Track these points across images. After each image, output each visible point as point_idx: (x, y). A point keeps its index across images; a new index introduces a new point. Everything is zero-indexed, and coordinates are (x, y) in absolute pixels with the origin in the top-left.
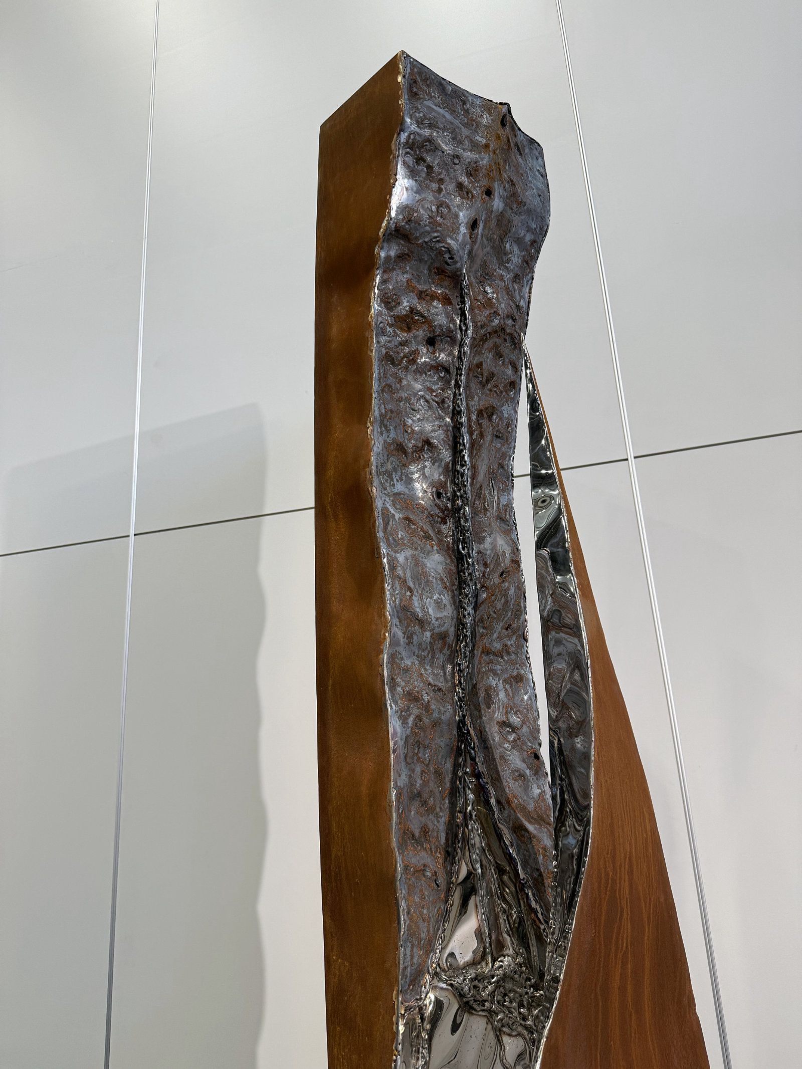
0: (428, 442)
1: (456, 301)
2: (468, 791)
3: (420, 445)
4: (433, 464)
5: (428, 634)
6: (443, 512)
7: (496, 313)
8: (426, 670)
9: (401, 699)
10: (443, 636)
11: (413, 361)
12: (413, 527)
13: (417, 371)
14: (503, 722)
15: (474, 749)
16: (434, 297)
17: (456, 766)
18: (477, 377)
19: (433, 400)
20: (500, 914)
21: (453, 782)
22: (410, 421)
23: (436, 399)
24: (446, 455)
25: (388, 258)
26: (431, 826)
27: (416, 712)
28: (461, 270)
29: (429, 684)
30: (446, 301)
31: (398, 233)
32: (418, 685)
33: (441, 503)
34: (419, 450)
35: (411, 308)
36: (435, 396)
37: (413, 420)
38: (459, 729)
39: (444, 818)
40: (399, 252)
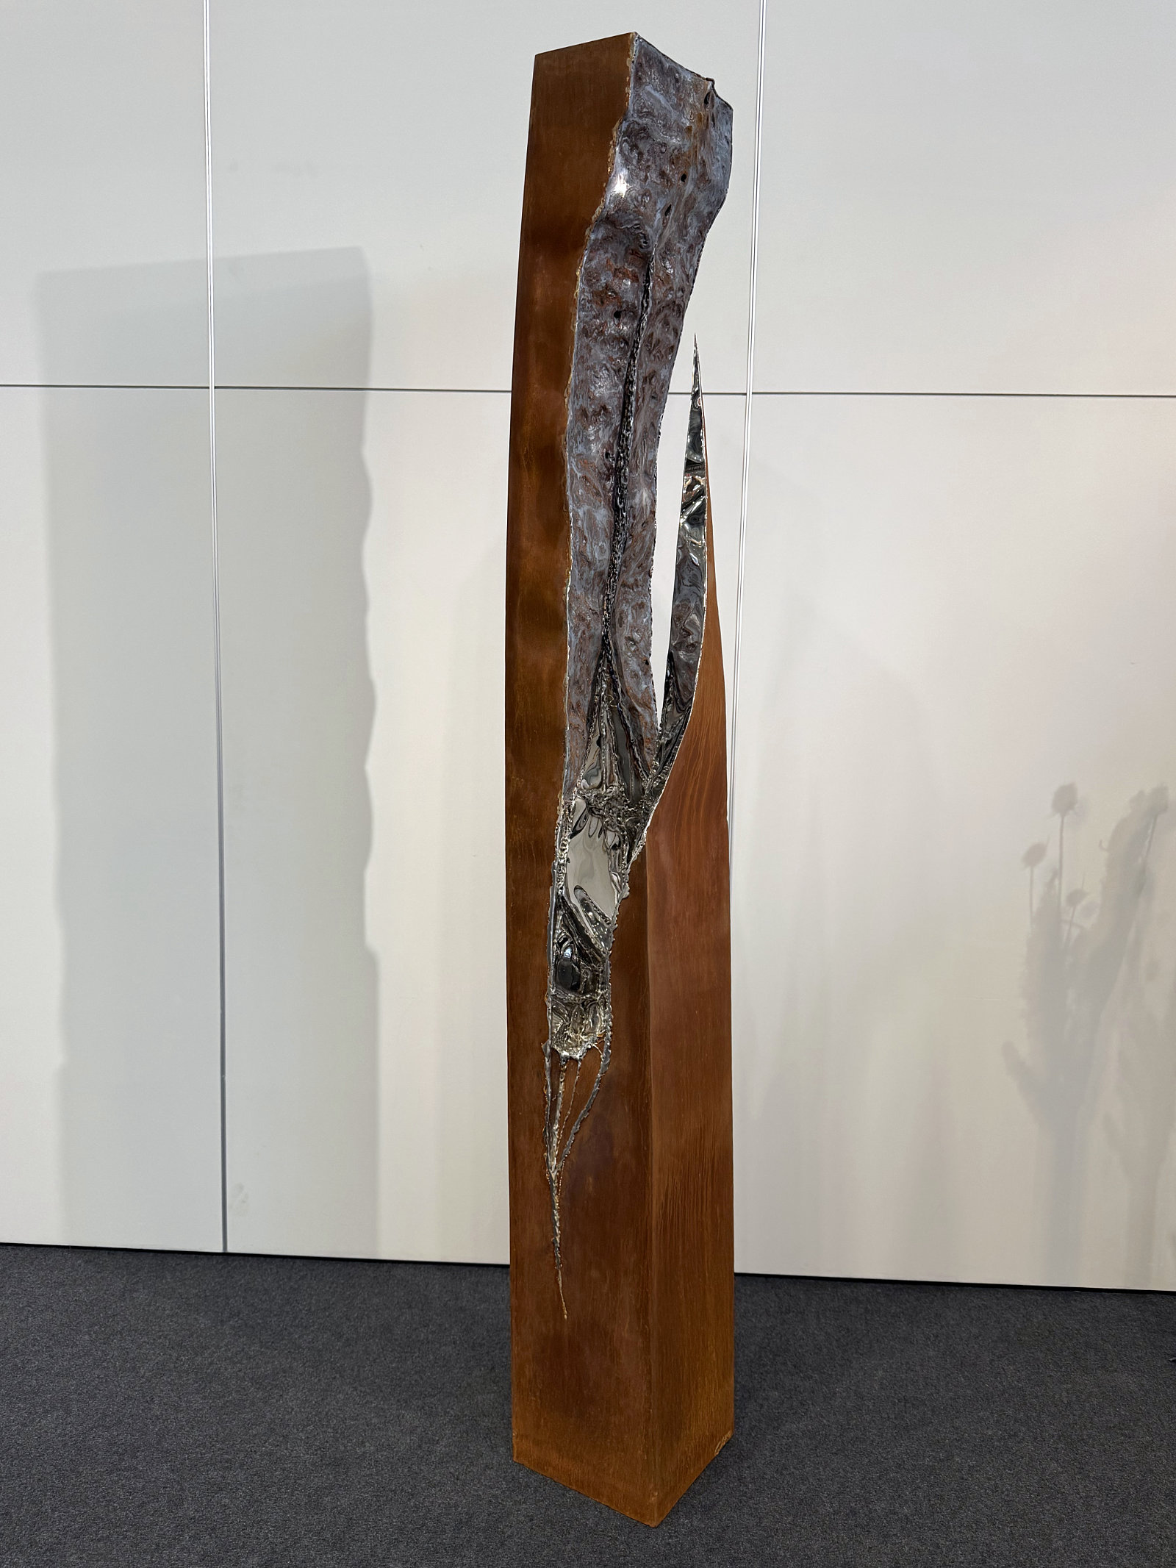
0: (604, 408)
1: (642, 279)
2: (603, 683)
3: (598, 410)
4: (606, 427)
5: (593, 572)
6: (609, 471)
7: (671, 289)
8: (588, 598)
9: (575, 618)
10: (601, 574)
11: (601, 333)
12: (588, 484)
13: (604, 342)
14: (629, 637)
15: (611, 655)
16: (625, 275)
17: (598, 665)
18: (647, 346)
19: (612, 368)
20: (613, 761)
21: (595, 676)
22: (593, 388)
23: (614, 367)
24: (616, 420)
25: (596, 240)
26: (581, 702)
27: (582, 628)
28: (651, 253)
29: (590, 609)
30: (635, 278)
31: (608, 220)
32: (584, 610)
33: (608, 463)
34: (596, 414)
35: (606, 285)
36: (614, 365)
37: (595, 387)
38: (603, 640)
39: (588, 698)
40: (605, 235)
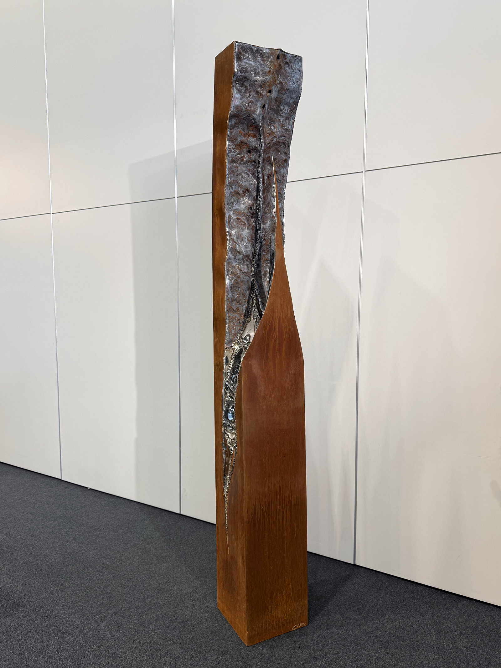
0: (247, 190)
1: (258, 136)
4: (250, 197)
5: (242, 256)
6: (252, 215)
7: (275, 137)
8: (241, 266)
10: (247, 256)
11: (243, 160)
12: (240, 221)
13: (244, 163)
15: (256, 289)
16: (250, 136)
18: (268, 162)
19: (250, 173)
22: (241, 182)
23: (251, 173)
24: (255, 194)
25: (231, 125)
26: (240, 308)
27: (235, 278)
28: (259, 125)
29: (241, 270)
30: (255, 136)
32: (237, 270)
33: (251, 211)
34: (244, 192)
35: (241, 141)
36: (251, 172)
37: (242, 182)
39: (245, 306)
40: (235, 122)
